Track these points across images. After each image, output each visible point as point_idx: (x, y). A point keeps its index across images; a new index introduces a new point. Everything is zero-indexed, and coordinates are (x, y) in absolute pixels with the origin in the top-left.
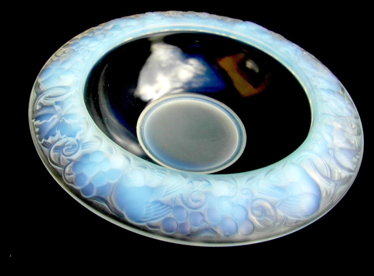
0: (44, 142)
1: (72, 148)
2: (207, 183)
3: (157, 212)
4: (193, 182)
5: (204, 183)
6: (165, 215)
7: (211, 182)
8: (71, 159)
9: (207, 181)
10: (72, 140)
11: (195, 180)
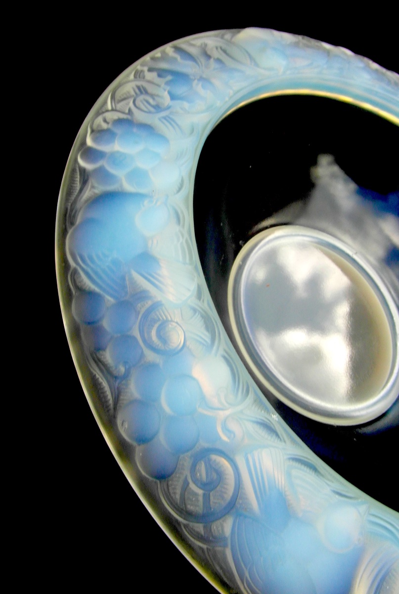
0: (142, 71)
1: (153, 107)
2: (209, 341)
3: (103, 276)
4: (197, 314)
5: (206, 336)
6: (104, 290)
7: (215, 348)
8: (132, 113)
9: (213, 339)
10: (166, 100)
11: (202, 317)
